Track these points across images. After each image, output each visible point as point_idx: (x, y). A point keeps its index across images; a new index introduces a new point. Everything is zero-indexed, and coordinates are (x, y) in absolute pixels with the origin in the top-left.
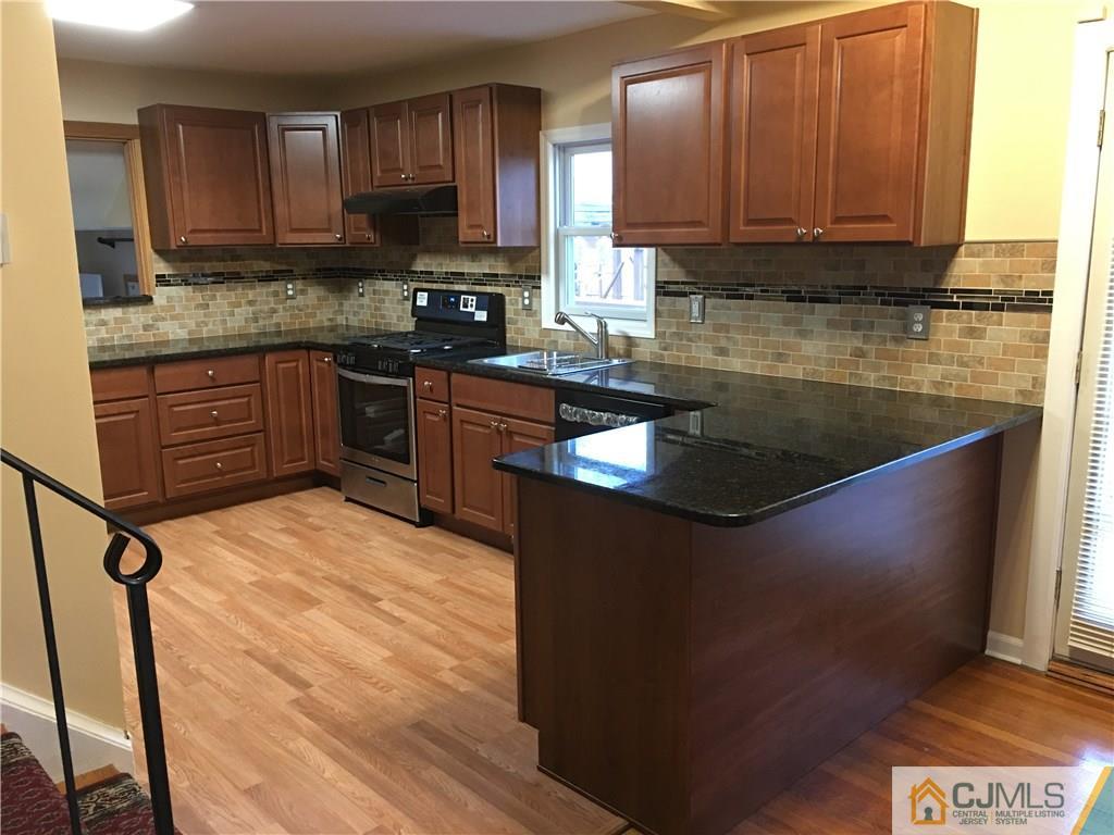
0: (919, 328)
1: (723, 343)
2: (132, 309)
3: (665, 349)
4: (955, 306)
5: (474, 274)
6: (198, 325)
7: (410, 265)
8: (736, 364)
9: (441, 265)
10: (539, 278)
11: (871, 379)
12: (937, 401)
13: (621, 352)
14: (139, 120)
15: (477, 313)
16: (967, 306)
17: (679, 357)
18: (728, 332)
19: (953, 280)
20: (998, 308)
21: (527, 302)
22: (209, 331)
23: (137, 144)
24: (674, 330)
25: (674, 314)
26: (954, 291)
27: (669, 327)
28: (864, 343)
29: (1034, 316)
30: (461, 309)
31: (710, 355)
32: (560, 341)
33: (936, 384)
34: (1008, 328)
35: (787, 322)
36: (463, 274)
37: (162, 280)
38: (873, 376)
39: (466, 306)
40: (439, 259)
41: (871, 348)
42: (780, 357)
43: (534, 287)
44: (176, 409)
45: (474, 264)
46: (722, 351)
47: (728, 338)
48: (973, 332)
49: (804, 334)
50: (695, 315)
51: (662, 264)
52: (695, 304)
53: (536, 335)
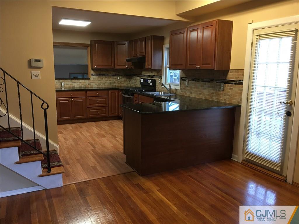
0: (222, 88)
1: (191, 91)
2: (86, 80)
3: (182, 92)
4: (228, 83)
6: (99, 84)
7: (141, 73)
8: (193, 95)
10: (162, 76)
11: (214, 99)
14: (90, 43)
15: (151, 84)
16: (230, 83)
17: (184, 94)
19: (228, 78)
20: (235, 84)
21: (160, 81)
22: (101, 86)
23: (89, 47)
25: (183, 84)
26: (228, 80)
27: (183, 87)
28: (214, 91)
30: (148, 83)
31: (189, 93)
33: (225, 100)
34: (236, 88)
35: (201, 87)
36: (149, 75)
37: (92, 75)
38: (215, 98)
40: (146, 72)
42: (200, 94)
43: (161, 78)
44: (91, 100)
46: (191, 93)
47: (192, 90)
48: (231, 89)
49: (204, 89)
50: (187, 85)
51: (182, 74)
52: (187, 82)
53: (161, 89)
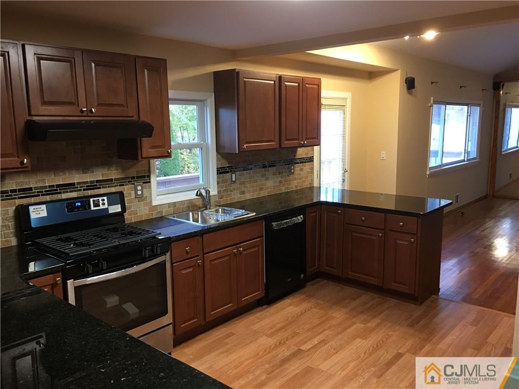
0: (293, 171)
1: (243, 189)
3: (221, 198)
4: (298, 163)
5: (87, 182)
8: (248, 196)
9: (43, 181)
10: (149, 176)
11: (284, 190)
12: (296, 191)
13: (201, 206)
16: (301, 163)
17: (227, 200)
18: (244, 184)
20: (305, 162)
21: (140, 193)
24: (225, 188)
25: (224, 181)
26: (298, 159)
27: (222, 188)
28: (282, 178)
29: (310, 163)
30: (93, 208)
31: (239, 196)
32: (164, 210)
33: (296, 186)
34: (307, 166)
35: (262, 176)
38: (283, 188)
39: (97, 205)
40: (40, 176)
41: (283, 180)
42: (261, 189)
43: (144, 183)
45: (85, 175)
46: (243, 193)
47: (245, 186)
48: (302, 170)
49: (267, 179)
50: (234, 179)
51: (218, 160)
52: (234, 175)
53: (147, 212)
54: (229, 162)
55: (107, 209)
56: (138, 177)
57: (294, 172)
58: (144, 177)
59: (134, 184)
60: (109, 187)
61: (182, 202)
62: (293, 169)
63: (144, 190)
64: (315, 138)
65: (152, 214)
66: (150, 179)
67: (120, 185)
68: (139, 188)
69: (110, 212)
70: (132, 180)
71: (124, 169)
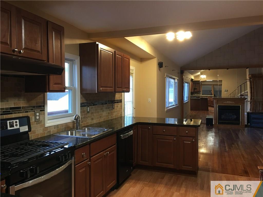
1: (93, 117)
3: (82, 122)
8: (95, 121)
10: (44, 106)
12: (115, 119)
13: (72, 127)
15: (22, 128)
16: (117, 103)
20: (119, 102)
21: (38, 117)
24: (84, 116)
25: (84, 111)
26: (116, 100)
28: (109, 111)
29: (121, 103)
30: (9, 128)
31: (91, 121)
32: (52, 130)
33: (115, 116)
35: (101, 110)
38: (110, 117)
39: (12, 126)
42: (100, 117)
43: (41, 111)
46: (92, 119)
47: (93, 115)
48: (117, 106)
49: (103, 111)
50: (88, 111)
51: (81, 98)
52: (88, 108)
53: (42, 132)
54: (86, 100)
55: (19, 129)
56: (37, 107)
57: (114, 108)
58: (40, 106)
59: (34, 111)
60: (18, 113)
61: (62, 125)
62: (114, 106)
63: (40, 116)
64: (128, 88)
65: (45, 133)
66: (44, 108)
67: (26, 112)
68: (38, 114)
69: (21, 131)
70: (33, 108)
71: (29, 100)
